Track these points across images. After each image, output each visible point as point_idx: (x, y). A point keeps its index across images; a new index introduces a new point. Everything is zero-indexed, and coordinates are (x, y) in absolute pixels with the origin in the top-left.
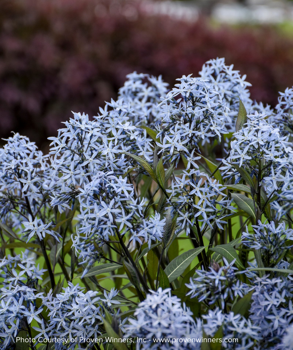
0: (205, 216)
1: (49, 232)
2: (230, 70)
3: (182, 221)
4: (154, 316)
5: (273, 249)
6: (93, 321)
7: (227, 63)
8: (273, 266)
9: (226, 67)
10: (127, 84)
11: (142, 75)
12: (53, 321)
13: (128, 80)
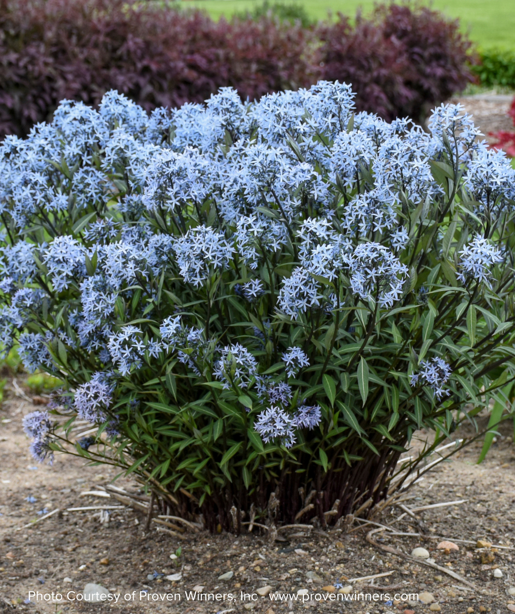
0: (94, 195)
1: (5, 210)
2: (122, 98)
3: (81, 200)
4: (58, 248)
5: (135, 211)
6: (32, 262)
7: (119, 93)
8: (137, 220)
9: (118, 96)
10: (59, 107)
11: (70, 101)
12: (11, 263)
13: (60, 104)
